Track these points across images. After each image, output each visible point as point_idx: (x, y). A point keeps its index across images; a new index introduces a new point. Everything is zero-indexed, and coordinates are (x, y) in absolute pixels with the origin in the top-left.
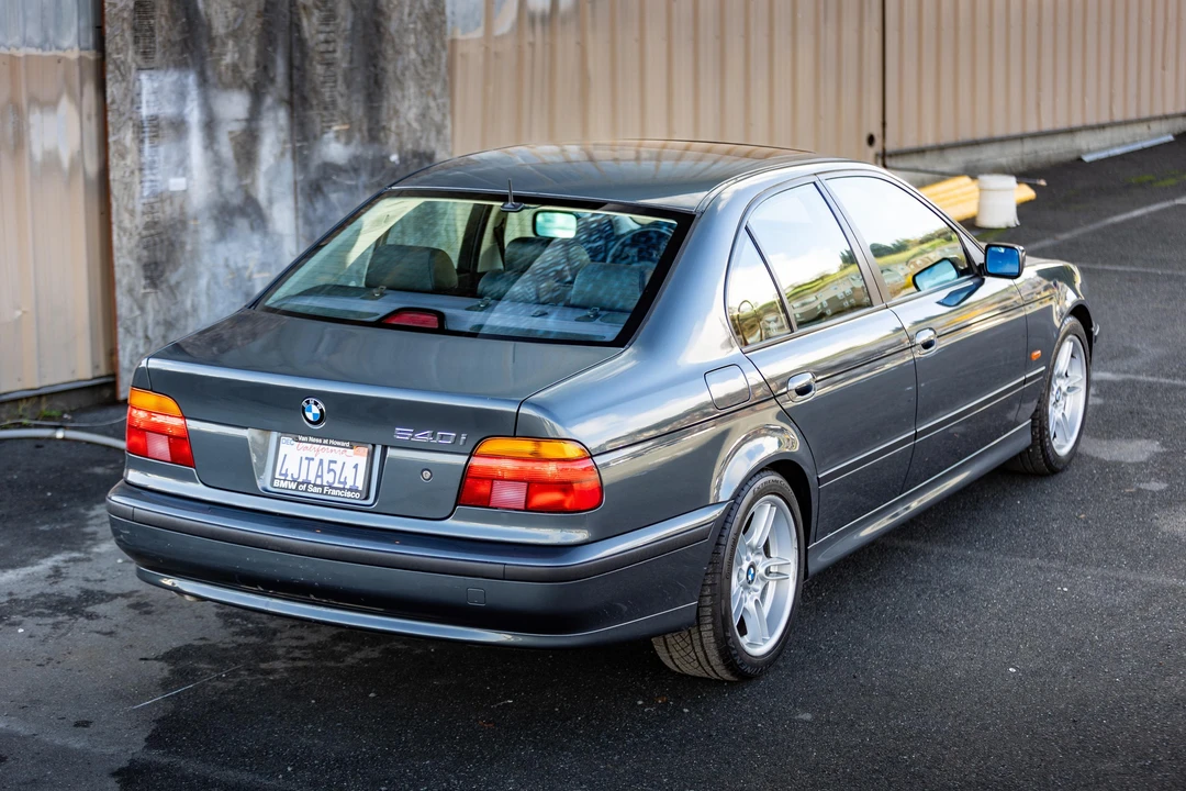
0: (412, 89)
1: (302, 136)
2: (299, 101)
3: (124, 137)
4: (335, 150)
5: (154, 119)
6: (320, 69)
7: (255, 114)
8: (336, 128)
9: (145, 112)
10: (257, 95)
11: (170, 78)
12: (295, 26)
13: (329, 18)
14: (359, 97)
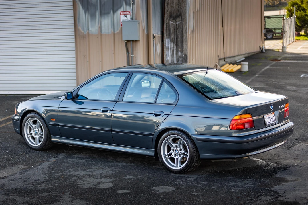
0: (185, 43)
1: (177, 51)
2: (177, 45)
3: (165, 50)
4: (180, 54)
5: (167, 46)
6: (178, 39)
7: (174, 46)
8: (180, 50)
9: (166, 45)
10: (174, 43)
11: (168, 40)
12: (177, 32)
13: (179, 30)
14: (181, 44)
